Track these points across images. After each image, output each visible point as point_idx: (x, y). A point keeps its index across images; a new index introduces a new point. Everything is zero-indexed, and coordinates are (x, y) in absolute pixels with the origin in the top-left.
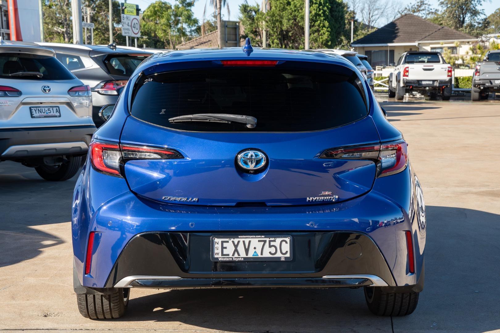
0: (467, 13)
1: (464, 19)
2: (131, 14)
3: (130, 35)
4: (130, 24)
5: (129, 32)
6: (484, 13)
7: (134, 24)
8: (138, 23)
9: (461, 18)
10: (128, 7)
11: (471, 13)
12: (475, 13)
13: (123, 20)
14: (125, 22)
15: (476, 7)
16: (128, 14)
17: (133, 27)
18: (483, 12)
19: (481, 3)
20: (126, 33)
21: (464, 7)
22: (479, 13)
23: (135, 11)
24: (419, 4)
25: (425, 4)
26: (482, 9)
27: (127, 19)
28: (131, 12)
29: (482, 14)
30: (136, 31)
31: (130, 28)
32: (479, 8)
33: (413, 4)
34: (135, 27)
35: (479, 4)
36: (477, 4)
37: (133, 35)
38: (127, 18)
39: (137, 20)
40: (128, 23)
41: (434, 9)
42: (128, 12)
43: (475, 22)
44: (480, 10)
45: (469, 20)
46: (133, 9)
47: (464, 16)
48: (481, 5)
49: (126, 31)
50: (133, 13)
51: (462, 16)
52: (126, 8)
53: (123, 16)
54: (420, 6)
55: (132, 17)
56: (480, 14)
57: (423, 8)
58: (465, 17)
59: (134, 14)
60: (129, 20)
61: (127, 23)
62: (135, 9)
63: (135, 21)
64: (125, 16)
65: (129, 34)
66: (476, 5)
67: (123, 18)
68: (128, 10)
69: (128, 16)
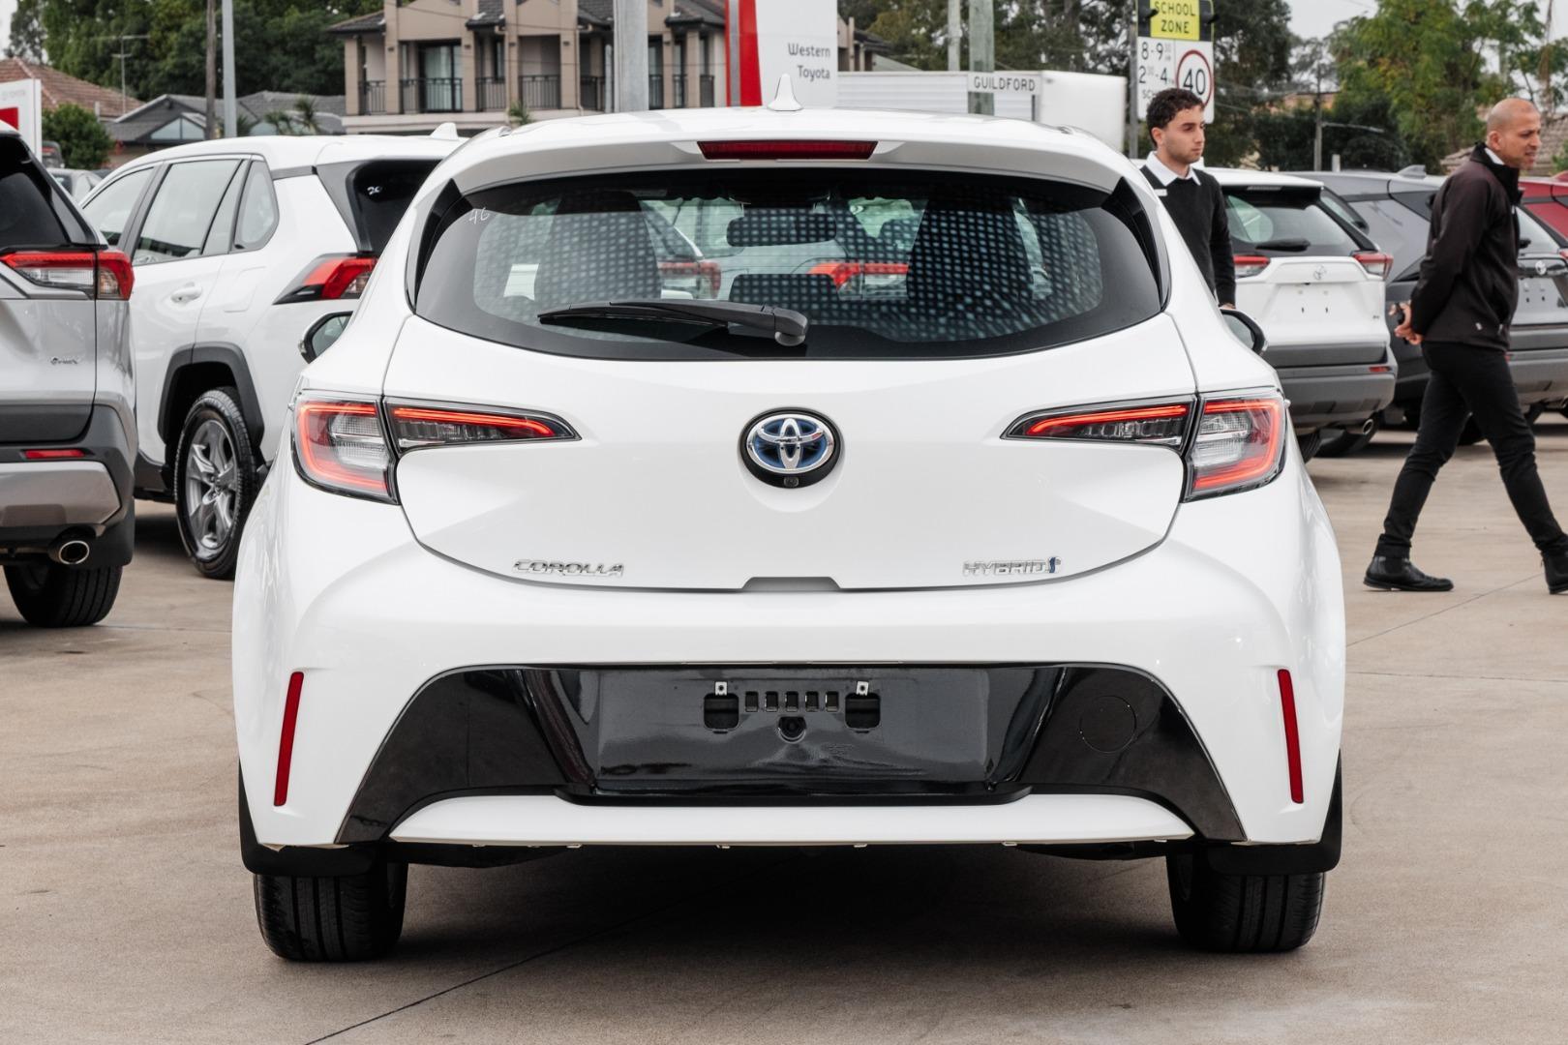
2: (1176, 34)
4: (1171, 75)
7: (1190, 73)
8: (1202, 65)
10: (1165, 8)
14: (1152, 68)
16: (1165, 34)
27: (1158, 55)
28: (1179, 27)
38: (1161, 52)
39: (1203, 57)
40: (1165, 71)
42: (1163, 30)
46: (1188, 18)
50: (1186, 32)
52: (1155, 12)
53: (1145, 43)
55: (1183, 48)
59: (1188, 38)
60: (1169, 58)
61: (1158, 71)
62: (1192, 14)
63: (1193, 62)
64: (1151, 43)
67: (1145, 50)
68: (1164, 21)
69: (1163, 42)
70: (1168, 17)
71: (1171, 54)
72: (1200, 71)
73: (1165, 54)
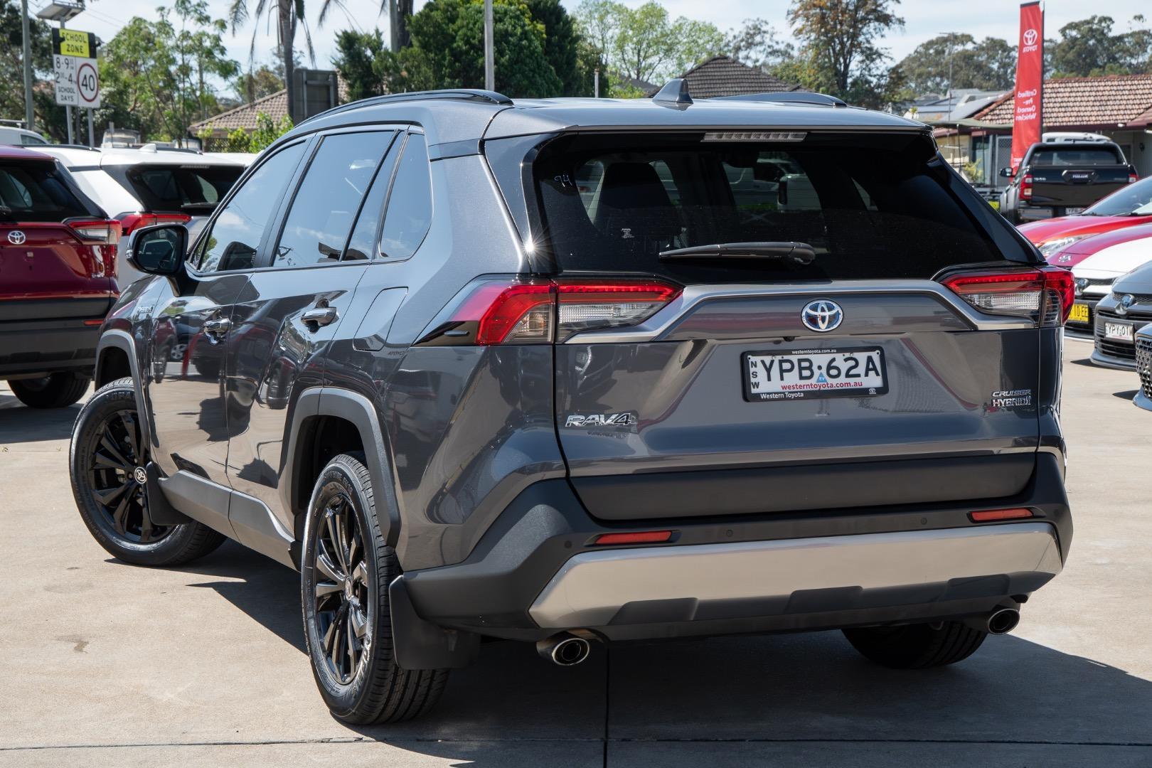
0: (854, 53)
1: (847, 66)
2: (76, 54)
3: (74, 103)
4: (74, 78)
5: (72, 97)
6: (890, 56)
7: (85, 77)
8: (93, 75)
9: (840, 64)
10: (69, 37)
11: (862, 52)
12: (871, 55)
13: (59, 67)
14: (62, 73)
15: (872, 41)
16: (70, 53)
17: (83, 85)
18: (888, 53)
19: (883, 33)
20: (66, 99)
21: (845, 40)
22: (880, 55)
23: (86, 48)
24: (752, 32)
25: (765, 32)
26: (883, 47)
27: (66, 66)
28: (77, 49)
29: (886, 57)
30: (90, 95)
31: (74, 86)
32: (877, 43)
33: (736, 33)
34: (86, 85)
35: (876, 33)
36: (874, 34)
37: (83, 104)
38: (68, 64)
39: (92, 68)
40: (71, 76)
41: (783, 42)
42: (68, 50)
43: (871, 76)
44: (882, 49)
45: (858, 70)
46: (82, 44)
47: (848, 61)
48: (882, 36)
49: (65, 94)
50: (82, 52)
51: (842, 60)
52: (63, 39)
53: (58, 58)
54: (752, 36)
55: (80, 62)
56: (883, 57)
57: (758, 39)
58: (850, 61)
59: (83, 55)
60: (72, 68)
61: (68, 77)
62: (85, 42)
63: (87, 71)
64: (62, 59)
65: (72, 101)
66: (872, 37)
67: (58, 62)
68: (69, 45)
69: (69, 58)
70: (71, 42)
71: (74, 65)
72: (91, 76)
73: (70, 65)
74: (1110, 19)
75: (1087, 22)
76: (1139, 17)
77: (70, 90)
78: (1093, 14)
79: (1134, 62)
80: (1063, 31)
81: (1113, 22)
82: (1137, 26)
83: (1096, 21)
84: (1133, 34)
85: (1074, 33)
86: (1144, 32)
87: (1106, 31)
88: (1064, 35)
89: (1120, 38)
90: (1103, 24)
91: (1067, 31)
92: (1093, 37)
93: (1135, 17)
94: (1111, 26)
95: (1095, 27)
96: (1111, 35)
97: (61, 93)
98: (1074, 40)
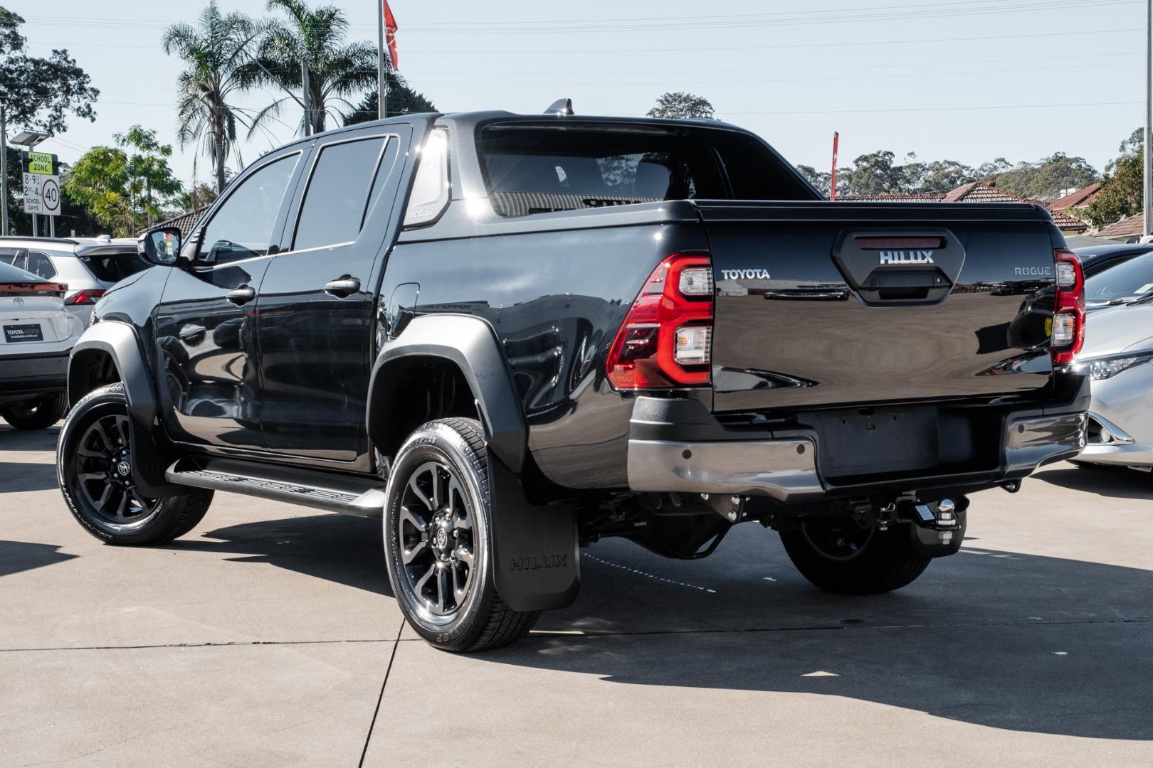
2: (40, 172)
3: (40, 212)
4: (40, 191)
5: (37, 206)
7: (49, 191)
8: (54, 187)
10: (36, 158)
13: (27, 183)
14: (30, 188)
16: (37, 171)
17: (47, 197)
20: (32, 208)
23: (50, 167)
27: (33, 182)
28: (42, 168)
30: (52, 205)
31: (40, 198)
34: (49, 197)
37: (46, 212)
38: (34, 180)
39: (53, 181)
40: (37, 189)
42: (35, 169)
46: (47, 164)
49: (33, 205)
50: (46, 170)
52: (31, 160)
53: (27, 175)
55: (45, 178)
59: (48, 172)
60: (38, 183)
61: (34, 190)
62: (49, 162)
63: (50, 186)
64: (30, 176)
65: (37, 209)
67: (27, 178)
68: (35, 165)
69: (35, 175)
70: (37, 163)
71: (40, 181)
72: (54, 189)
73: (36, 181)
74: (891, 154)
75: (875, 156)
76: (911, 154)
77: (36, 201)
78: (878, 150)
79: (911, 187)
80: (856, 162)
81: (894, 156)
82: (912, 161)
83: (881, 155)
84: (909, 167)
85: (865, 164)
86: (918, 165)
87: (888, 163)
88: (858, 166)
89: (900, 169)
90: (887, 158)
91: (860, 162)
92: (880, 167)
93: (908, 154)
94: (892, 159)
95: (880, 159)
96: (892, 166)
97: (28, 204)
98: (865, 170)
